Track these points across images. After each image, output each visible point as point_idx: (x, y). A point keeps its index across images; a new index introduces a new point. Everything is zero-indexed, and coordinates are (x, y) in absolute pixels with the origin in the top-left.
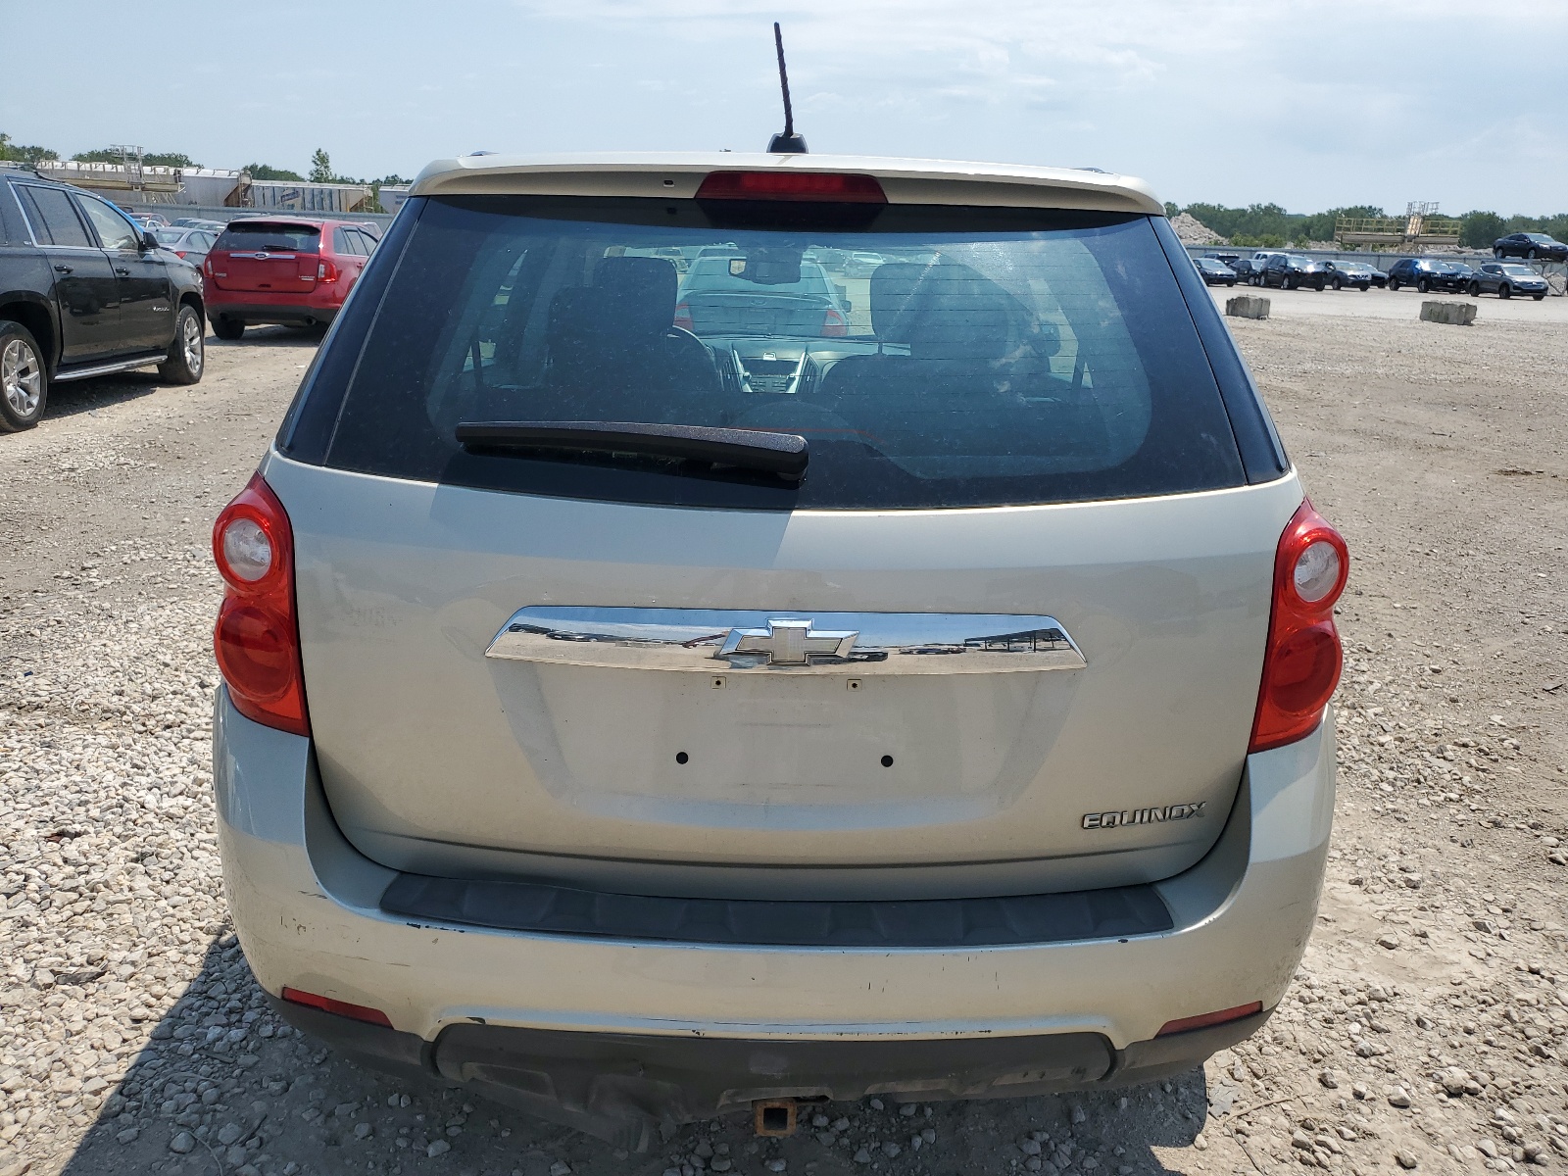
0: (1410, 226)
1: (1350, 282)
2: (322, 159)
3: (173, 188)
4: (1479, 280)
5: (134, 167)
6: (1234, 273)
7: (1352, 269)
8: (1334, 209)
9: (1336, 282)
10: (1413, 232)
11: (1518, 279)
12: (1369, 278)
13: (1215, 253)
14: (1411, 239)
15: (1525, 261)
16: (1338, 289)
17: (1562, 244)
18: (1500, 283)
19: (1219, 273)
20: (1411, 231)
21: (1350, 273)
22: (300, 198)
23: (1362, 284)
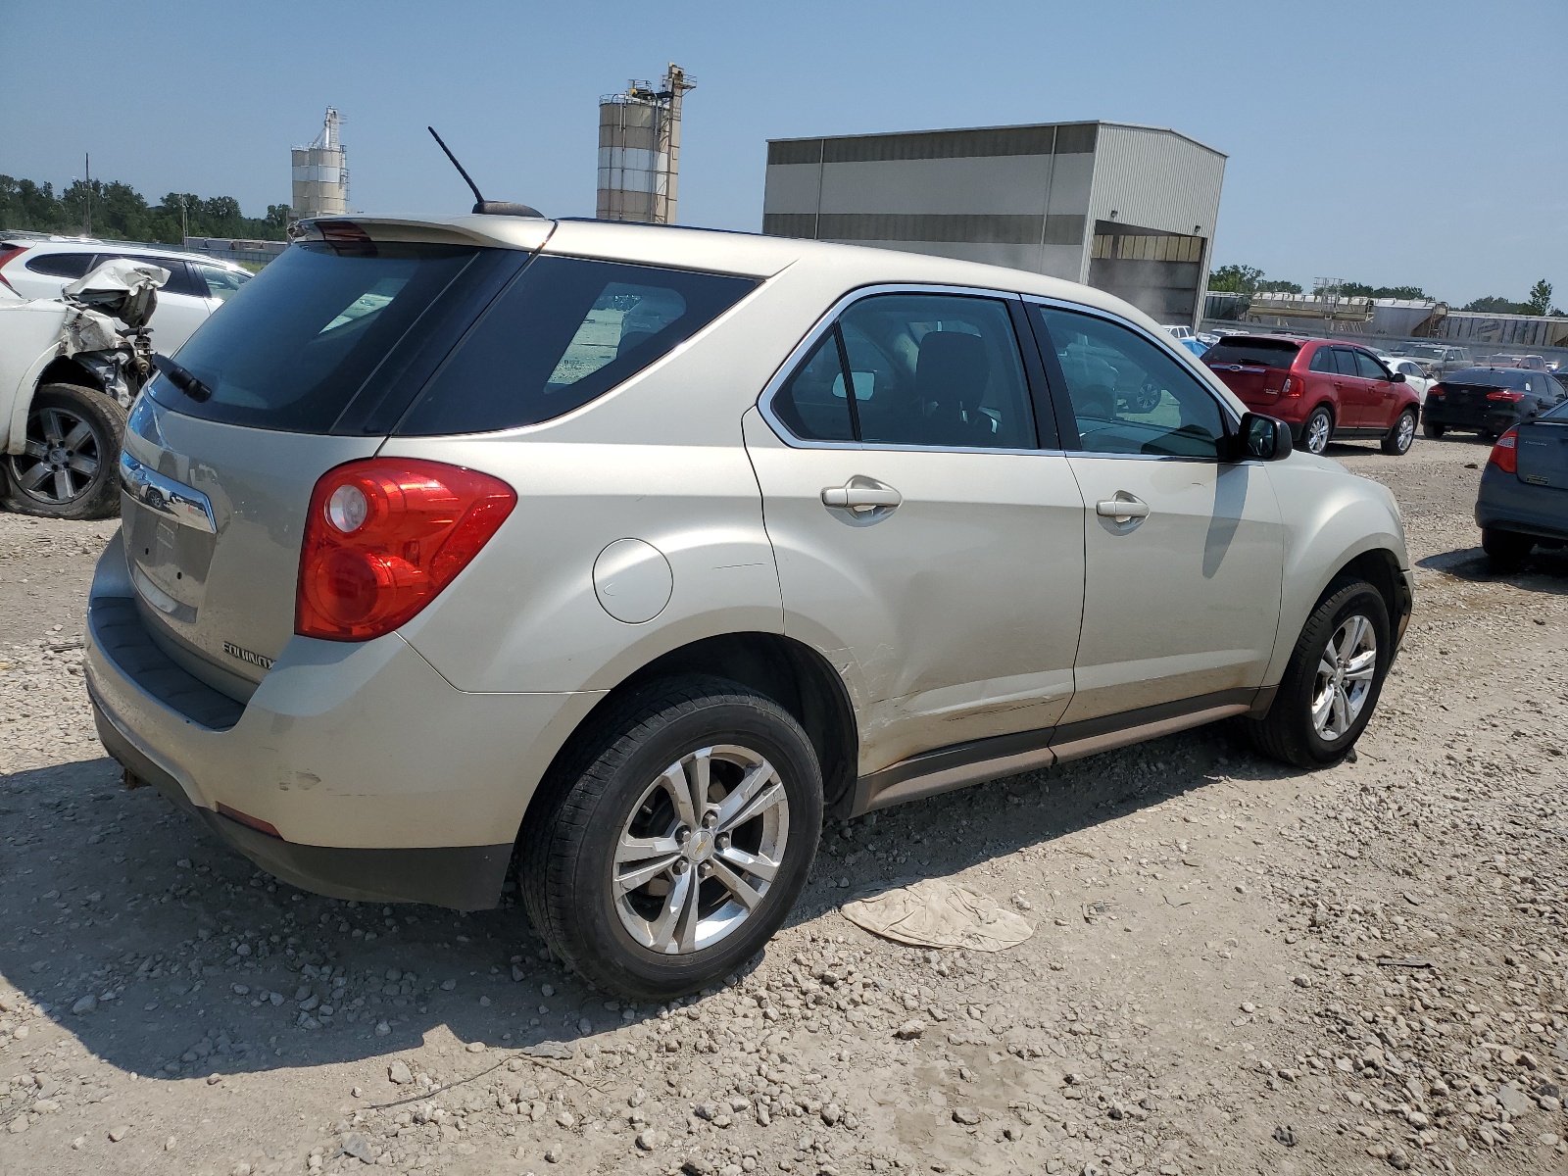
2: (1543, 291)
3: (1362, 317)
5: (1332, 299)
22: (1500, 331)
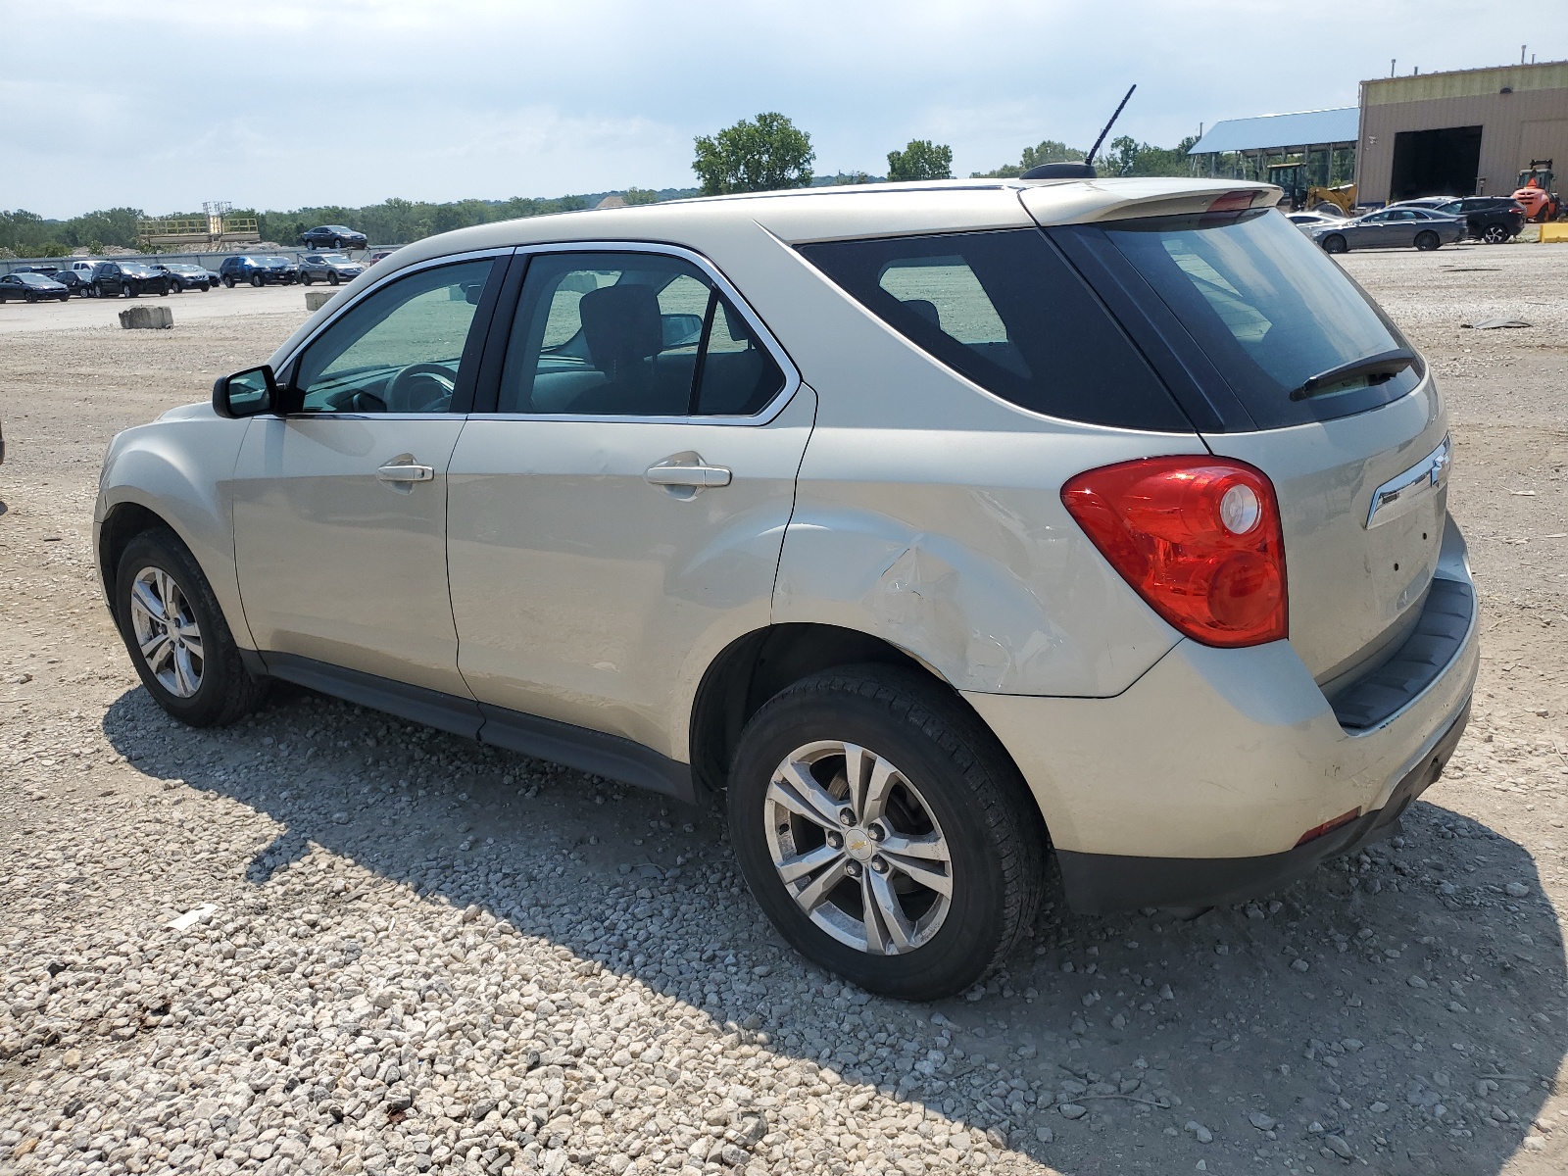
0: (212, 226)
1: (189, 284)
4: (307, 271)
6: (65, 286)
7: (188, 271)
8: (91, 212)
9: (175, 285)
10: (216, 231)
11: (340, 267)
12: (207, 278)
13: (26, 266)
14: (217, 237)
15: (333, 250)
16: (180, 291)
17: (359, 234)
18: (327, 272)
19: (46, 288)
20: (214, 229)
21: (186, 275)
23: (202, 285)
